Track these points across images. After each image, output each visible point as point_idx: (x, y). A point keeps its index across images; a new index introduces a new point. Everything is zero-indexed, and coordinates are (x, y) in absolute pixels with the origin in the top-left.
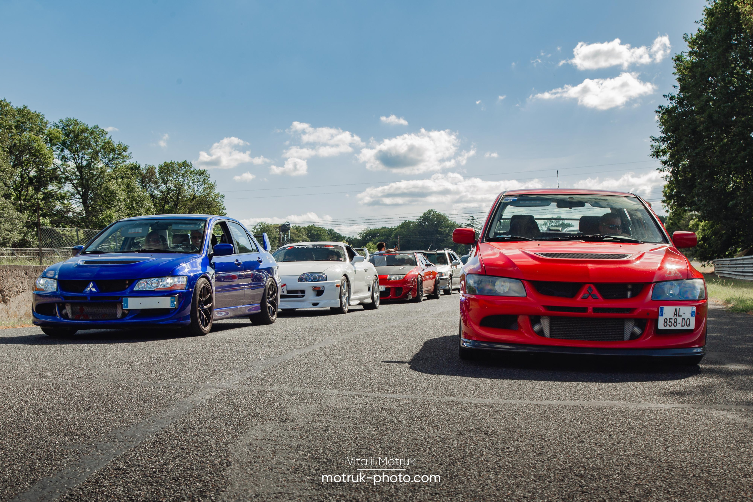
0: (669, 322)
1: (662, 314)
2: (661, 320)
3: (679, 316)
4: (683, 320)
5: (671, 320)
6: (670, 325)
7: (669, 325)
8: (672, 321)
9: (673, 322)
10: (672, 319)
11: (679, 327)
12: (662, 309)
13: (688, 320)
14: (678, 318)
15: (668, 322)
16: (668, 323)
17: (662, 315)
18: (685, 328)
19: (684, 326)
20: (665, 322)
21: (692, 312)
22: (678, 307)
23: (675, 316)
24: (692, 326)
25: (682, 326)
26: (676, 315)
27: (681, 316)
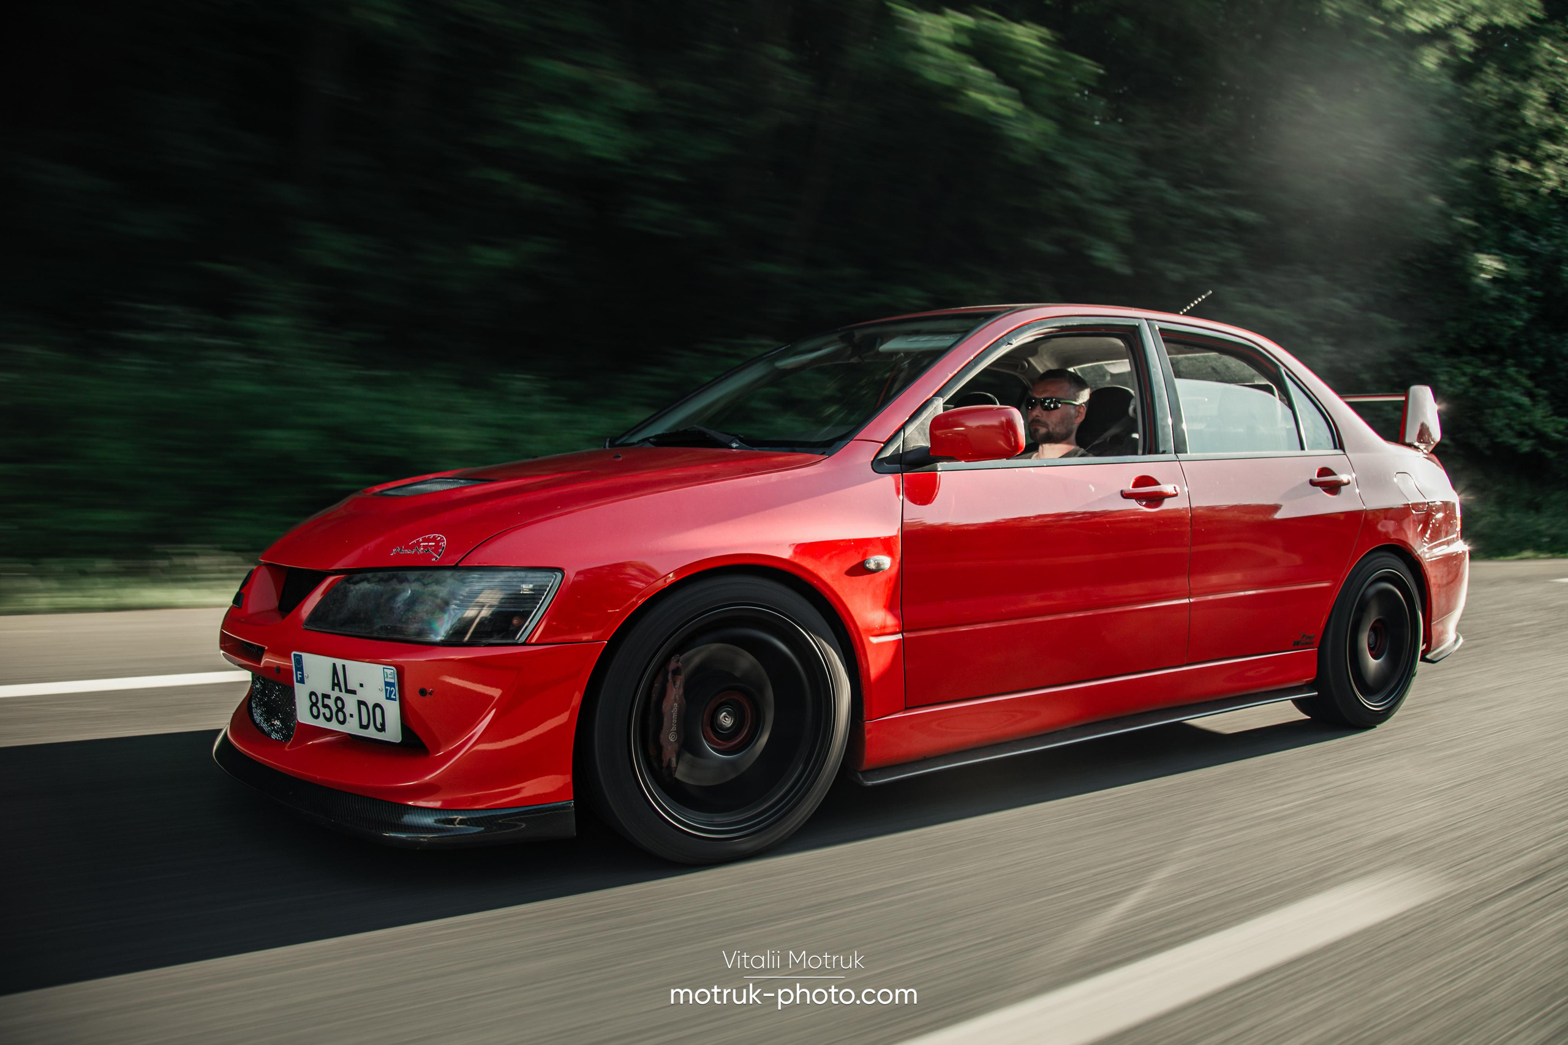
0: (325, 706)
1: (302, 675)
2: (301, 694)
3: (348, 691)
4: (363, 708)
5: (327, 701)
6: (328, 716)
7: (324, 714)
8: (330, 702)
9: (334, 709)
10: (328, 697)
11: (352, 727)
12: (299, 661)
13: (378, 710)
14: (344, 695)
15: (320, 704)
16: (322, 710)
17: (302, 681)
18: (371, 733)
19: (366, 727)
20: (314, 704)
21: (387, 684)
22: (339, 662)
23: (337, 688)
24: (393, 733)
25: (362, 726)
26: (339, 685)
27: (354, 692)
